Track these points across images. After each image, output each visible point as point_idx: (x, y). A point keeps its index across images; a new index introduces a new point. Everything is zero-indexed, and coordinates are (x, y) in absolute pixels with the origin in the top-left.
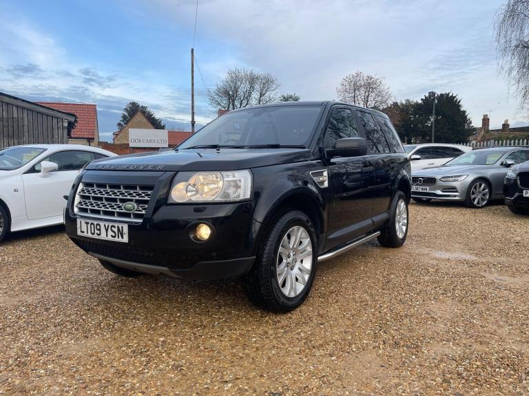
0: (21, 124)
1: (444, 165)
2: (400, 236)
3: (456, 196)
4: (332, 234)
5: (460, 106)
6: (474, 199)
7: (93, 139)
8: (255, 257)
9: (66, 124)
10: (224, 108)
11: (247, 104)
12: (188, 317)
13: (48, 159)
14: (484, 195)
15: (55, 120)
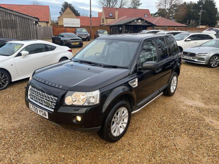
0: (16, 22)
1: (200, 46)
2: (172, 91)
3: (204, 62)
4: (138, 104)
5: (215, 6)
6: (212, 64)
7: (49, 22)
8: (101, 126)
9: (34, 23)
10: (105, 6)
11: (116, 4)
12: (76, 142)
13: (25, 49)
14: (217, 62)
15: (30, 21)
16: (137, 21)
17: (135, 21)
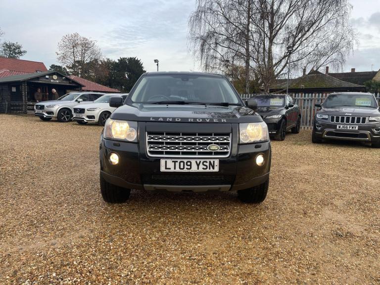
16: (51, 77)
17: (47, 77)
